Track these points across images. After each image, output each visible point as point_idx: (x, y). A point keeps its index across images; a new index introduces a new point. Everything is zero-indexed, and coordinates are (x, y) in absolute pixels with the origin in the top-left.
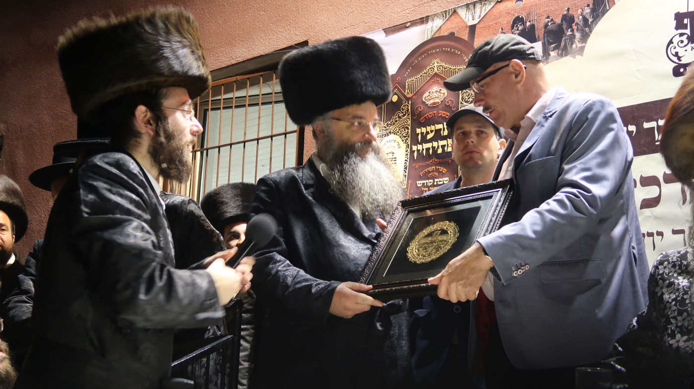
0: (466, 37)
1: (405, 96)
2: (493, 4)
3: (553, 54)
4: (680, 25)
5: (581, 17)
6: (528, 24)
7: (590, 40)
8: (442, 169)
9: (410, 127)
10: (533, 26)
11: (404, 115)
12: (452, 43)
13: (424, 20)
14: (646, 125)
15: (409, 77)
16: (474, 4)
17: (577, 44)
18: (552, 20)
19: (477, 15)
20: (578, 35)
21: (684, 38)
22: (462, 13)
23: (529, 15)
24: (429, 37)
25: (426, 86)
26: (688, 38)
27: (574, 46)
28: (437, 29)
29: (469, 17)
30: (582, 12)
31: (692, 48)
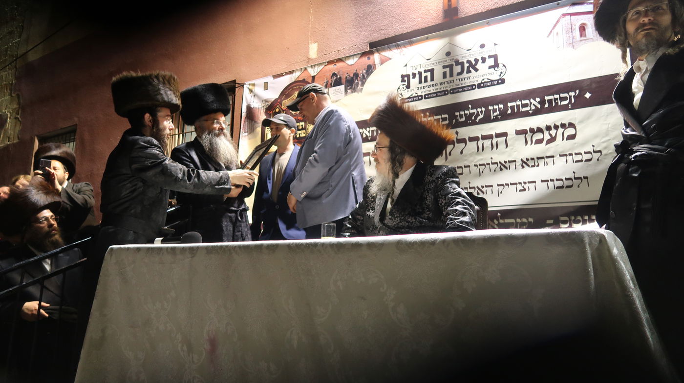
1: (282, 109)
2: (323, 66)
3: (349, 91)
4: (403, 81)
5: (362, 74)
6: (338, 76)
7: (365, 85)
10: (340, 78)
12: (304, 84)
13: (291, 72)
15: (284, 99)
16: (315, 65)
17: (360, 87)
18: (349, 75)
19: (315, 72)
20: (360, 83)
21: (404, 86)
22: (309, 70)
23: (339, 72)
24: (294, 81)
26: (406, 86)
27: (358, 88)
28: (297, 77)
29: (312, 72)
30: (362, 72)
31: (408, 91)
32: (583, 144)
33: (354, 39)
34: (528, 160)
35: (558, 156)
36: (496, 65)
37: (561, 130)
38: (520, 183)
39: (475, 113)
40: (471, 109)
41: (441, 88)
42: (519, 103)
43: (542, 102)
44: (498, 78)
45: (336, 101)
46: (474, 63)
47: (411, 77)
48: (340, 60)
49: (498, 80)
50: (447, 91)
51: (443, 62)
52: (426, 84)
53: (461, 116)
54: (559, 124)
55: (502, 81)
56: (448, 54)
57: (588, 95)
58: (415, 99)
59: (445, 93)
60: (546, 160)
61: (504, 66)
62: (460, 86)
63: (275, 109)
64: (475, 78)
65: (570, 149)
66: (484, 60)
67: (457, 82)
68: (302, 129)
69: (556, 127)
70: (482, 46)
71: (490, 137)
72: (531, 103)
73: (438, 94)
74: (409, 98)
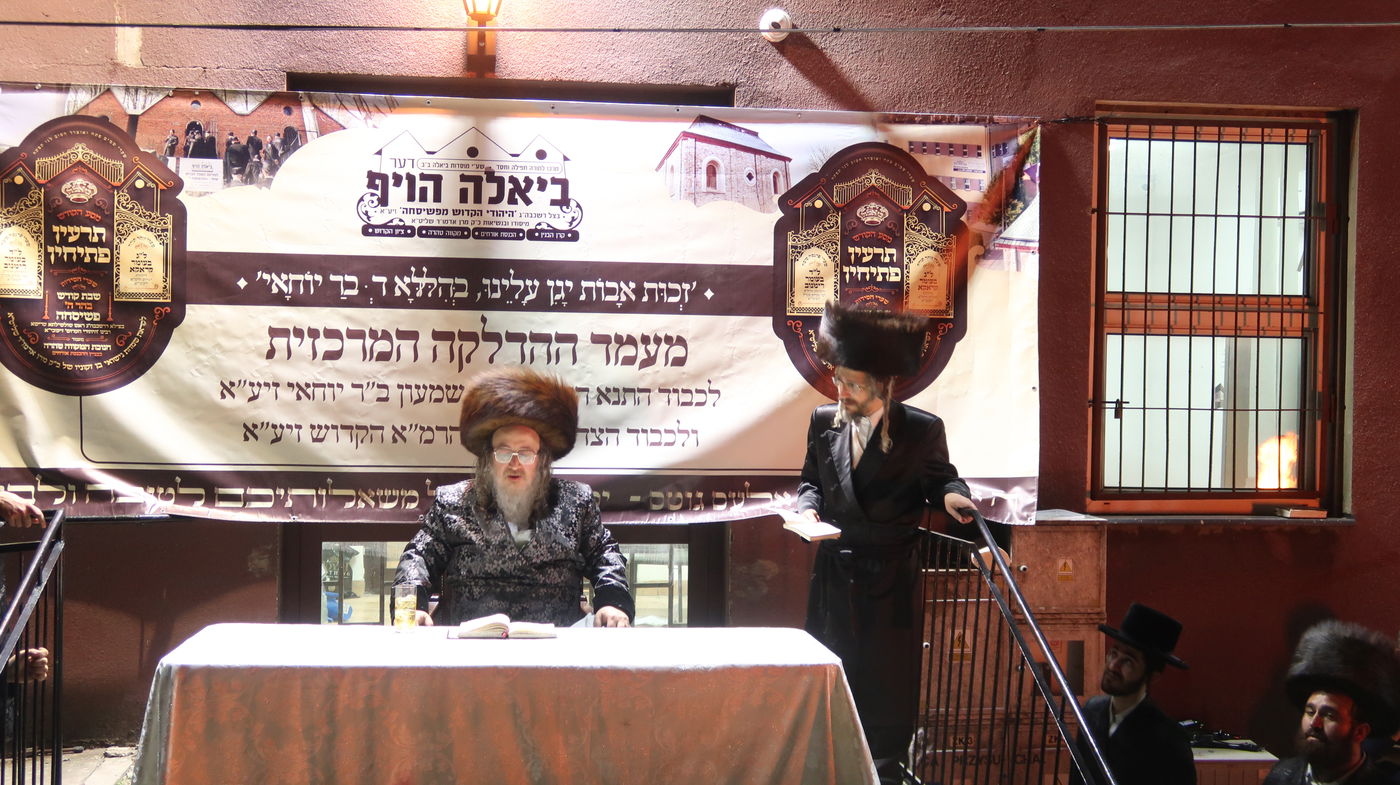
0: (124, 127)
1: (35, 181)
2: (161, 97)
3: (236, 178)
4: (371, 185)
5: (270, 145)
6: (207, 135)
7: (278, 174)
8: (90, 282)
9: (42, 222)
10: (212, 140)
11: (33, 205)
12: (106, 131)
13: (63, 88)
14: (333, 278)
16: (135, 89)
17: (264, 175)
18: (236, 139)
19: (139, 105)
20: (265, 165)
21: (375, 198)
22: (120, 95)
23: (208, 124)
24: (71, 113)
25: (67, 174)
26: (378, 199)
27: (260, 175)
28: (83, 105)
29: (133, 104)
30: (271, 139)
31: (382, 211)
32: (696, 377)
33: (248, 51)
34: (608, 390)
35: (657, 391)
36: (563, 202)
37: (664, 347)
38: (593, 431)
39: (520, 287)
40: (514, 279)
41: (454, 222)
42: (600, 284)
43: (639, 292)
44: (566, 227)
45: (200, 195)
46: (523, 185)
47: (391, 181)
48: (211, 95)
49: (566, 232)
50: (467, 229)
51: (462, 166)
52: (423, 205)
53: (494, 289)
54: (662, 335)
55: (574, 236)
56: (473, 152)
57: (709, 294)
58: (397, 231)
59: (462, 233)
60: (638, 394)
61: (578, 206)
62: (494, 226)
63: (12, 173)
64: (521, 215)
65: (675, 382)
66: (542, 185)
67: (489, 217)
68: (100, 244)
69: (658, 340)
70: (541, 155)
71: (544, 339)
72: (620, 289)
73: (451, 233)
74: (384, 226)
